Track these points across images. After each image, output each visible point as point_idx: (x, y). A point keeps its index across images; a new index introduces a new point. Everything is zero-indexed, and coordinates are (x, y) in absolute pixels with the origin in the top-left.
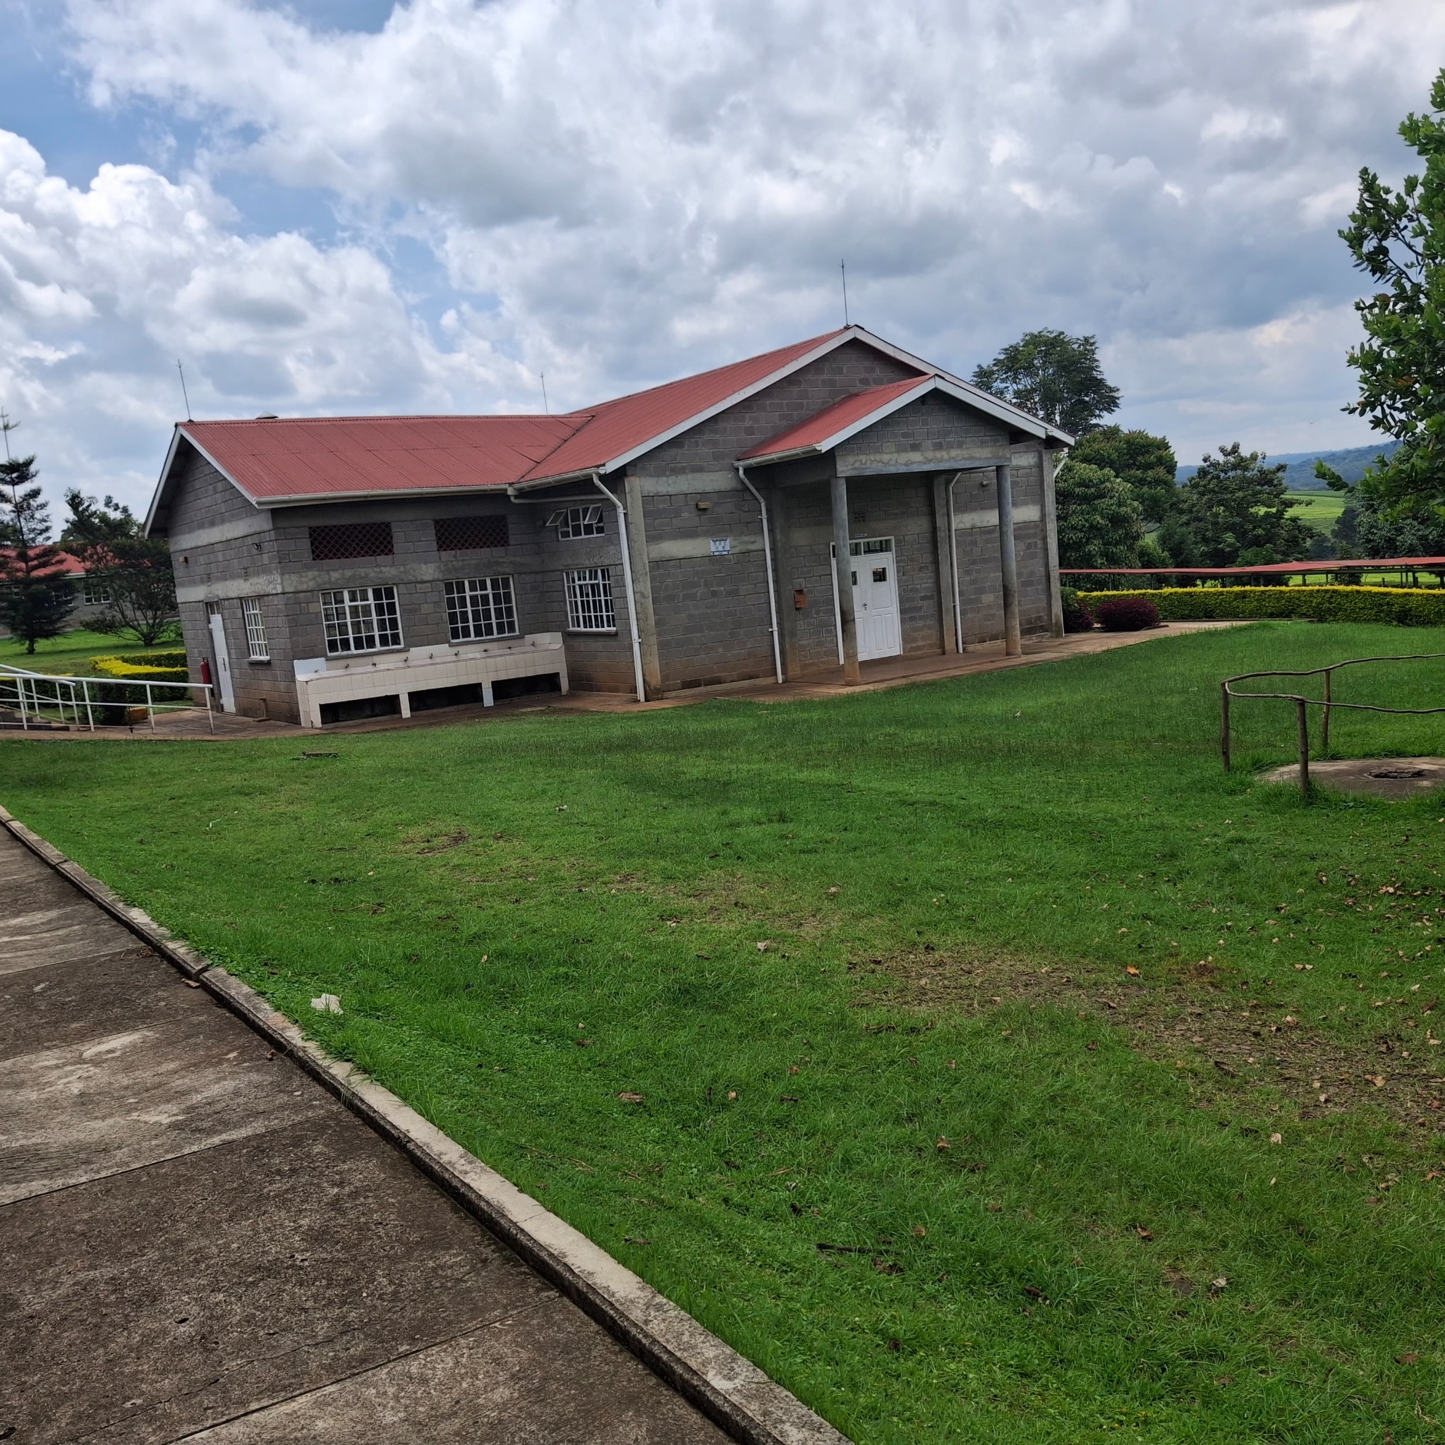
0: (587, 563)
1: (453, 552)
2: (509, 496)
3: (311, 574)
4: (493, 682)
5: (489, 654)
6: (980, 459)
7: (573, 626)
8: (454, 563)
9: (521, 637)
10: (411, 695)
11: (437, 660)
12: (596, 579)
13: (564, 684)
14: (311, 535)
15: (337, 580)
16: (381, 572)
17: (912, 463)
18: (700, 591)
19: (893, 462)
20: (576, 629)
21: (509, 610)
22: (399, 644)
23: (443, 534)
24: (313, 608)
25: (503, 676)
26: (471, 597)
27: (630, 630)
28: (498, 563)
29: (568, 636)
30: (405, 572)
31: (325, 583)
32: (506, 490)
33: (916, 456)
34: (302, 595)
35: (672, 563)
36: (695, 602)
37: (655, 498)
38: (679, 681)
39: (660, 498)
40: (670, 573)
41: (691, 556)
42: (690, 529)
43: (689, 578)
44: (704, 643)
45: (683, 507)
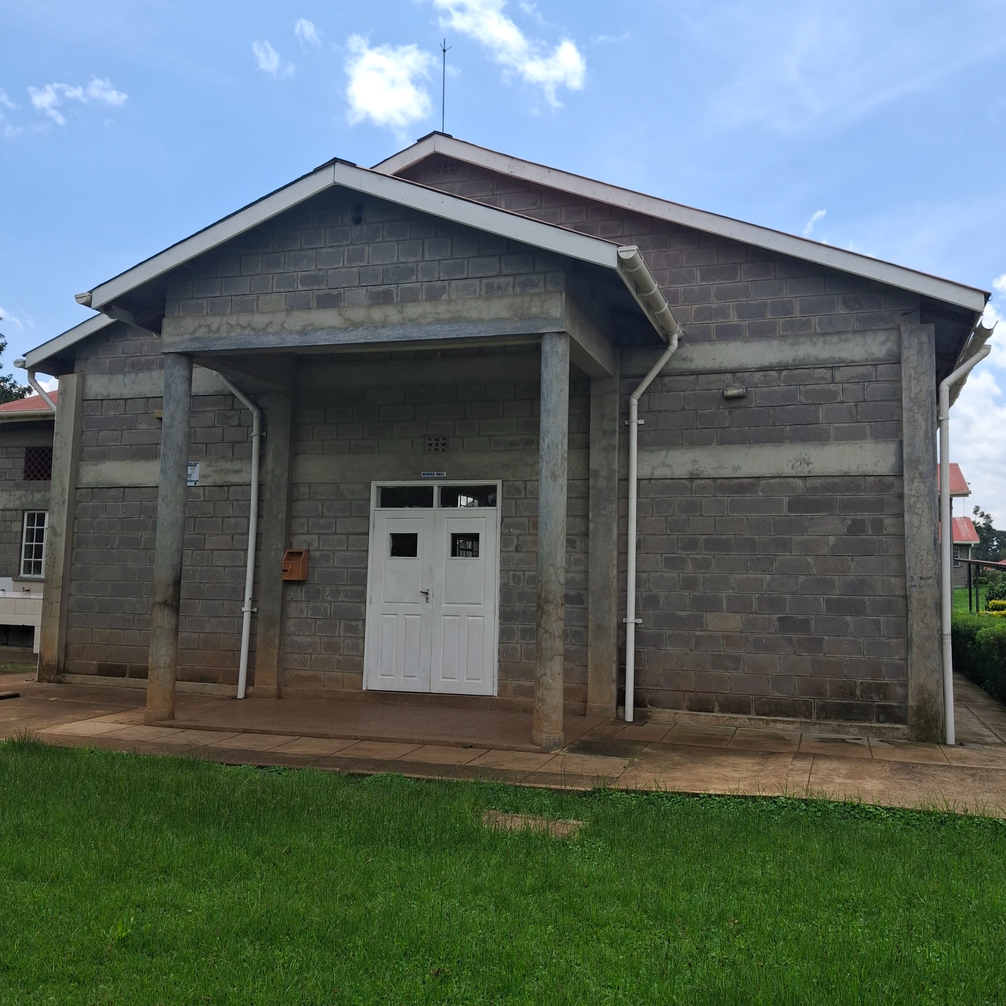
6: (481, 320)
17: (316, 330)
19: (276, 327)
31: (29, 504)
33: (328, 318)
35: (113, 492)
36: (136, 550)
37: (104, 402)
38: (95, 662)
39: (111, 402)
40: (108, 507)
41: (139, 484)
42: (146, 446)
43: (134, 515)
44: (139, 612)
45: (141, 415)
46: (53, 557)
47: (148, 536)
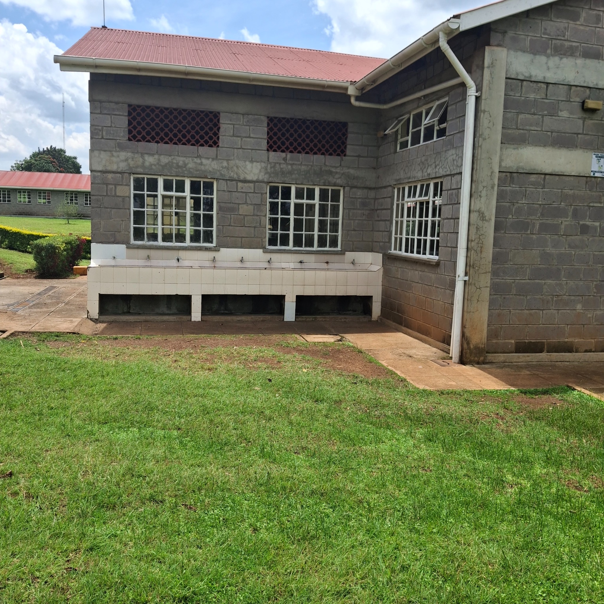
0: (419, 175)
1: (284, 155)
2: (349, 96)
3: (123, 155)
4: (297, 296)
5: (304, 266)
7: (395, 249)
8: (284, 166)
9: (342, 253)
10: (205, 298)
11: (248, 265)
12: (426, 194)
13: (376, 309)
14: (130, 114)
15: (151, 165)
16: (201, 164)
18: (566, 222)
20: (398, 252)
21: (335, 225)
22: (212, 242)
23: (275, 134)
24: (121, 191)
25: (309, 291)
26: (296, 205)
27: (455, 263)
28: (330, 173)
29: (389, 259)
30: (227, 168)
31: (137, 167)
32: (346, 89)
34: (110, 176)
35: (533, 178)
36: (556, 236)
37: (525, 83)
38: (513, 341)
39: (531, 84)
40: (528, 192)
41: (562, 172)
42: (567, 135)
43: (554, 202)
44: (558, 294)
45: (563, 103)
46: (481, 242)
47: (567, 223)
